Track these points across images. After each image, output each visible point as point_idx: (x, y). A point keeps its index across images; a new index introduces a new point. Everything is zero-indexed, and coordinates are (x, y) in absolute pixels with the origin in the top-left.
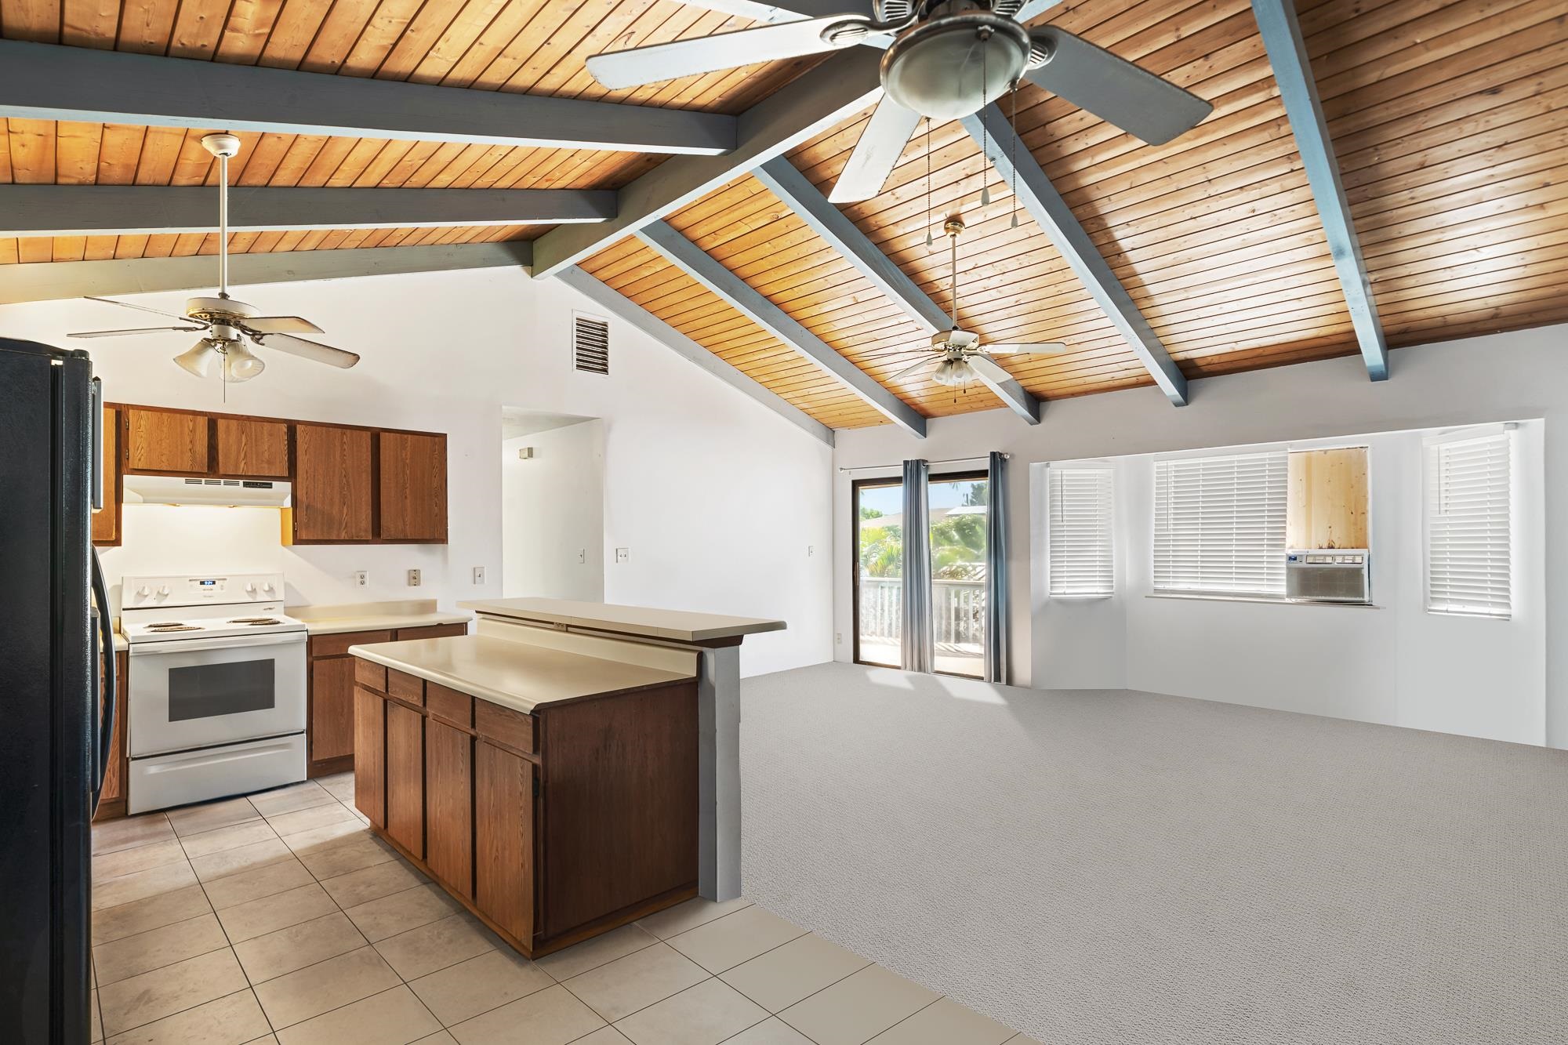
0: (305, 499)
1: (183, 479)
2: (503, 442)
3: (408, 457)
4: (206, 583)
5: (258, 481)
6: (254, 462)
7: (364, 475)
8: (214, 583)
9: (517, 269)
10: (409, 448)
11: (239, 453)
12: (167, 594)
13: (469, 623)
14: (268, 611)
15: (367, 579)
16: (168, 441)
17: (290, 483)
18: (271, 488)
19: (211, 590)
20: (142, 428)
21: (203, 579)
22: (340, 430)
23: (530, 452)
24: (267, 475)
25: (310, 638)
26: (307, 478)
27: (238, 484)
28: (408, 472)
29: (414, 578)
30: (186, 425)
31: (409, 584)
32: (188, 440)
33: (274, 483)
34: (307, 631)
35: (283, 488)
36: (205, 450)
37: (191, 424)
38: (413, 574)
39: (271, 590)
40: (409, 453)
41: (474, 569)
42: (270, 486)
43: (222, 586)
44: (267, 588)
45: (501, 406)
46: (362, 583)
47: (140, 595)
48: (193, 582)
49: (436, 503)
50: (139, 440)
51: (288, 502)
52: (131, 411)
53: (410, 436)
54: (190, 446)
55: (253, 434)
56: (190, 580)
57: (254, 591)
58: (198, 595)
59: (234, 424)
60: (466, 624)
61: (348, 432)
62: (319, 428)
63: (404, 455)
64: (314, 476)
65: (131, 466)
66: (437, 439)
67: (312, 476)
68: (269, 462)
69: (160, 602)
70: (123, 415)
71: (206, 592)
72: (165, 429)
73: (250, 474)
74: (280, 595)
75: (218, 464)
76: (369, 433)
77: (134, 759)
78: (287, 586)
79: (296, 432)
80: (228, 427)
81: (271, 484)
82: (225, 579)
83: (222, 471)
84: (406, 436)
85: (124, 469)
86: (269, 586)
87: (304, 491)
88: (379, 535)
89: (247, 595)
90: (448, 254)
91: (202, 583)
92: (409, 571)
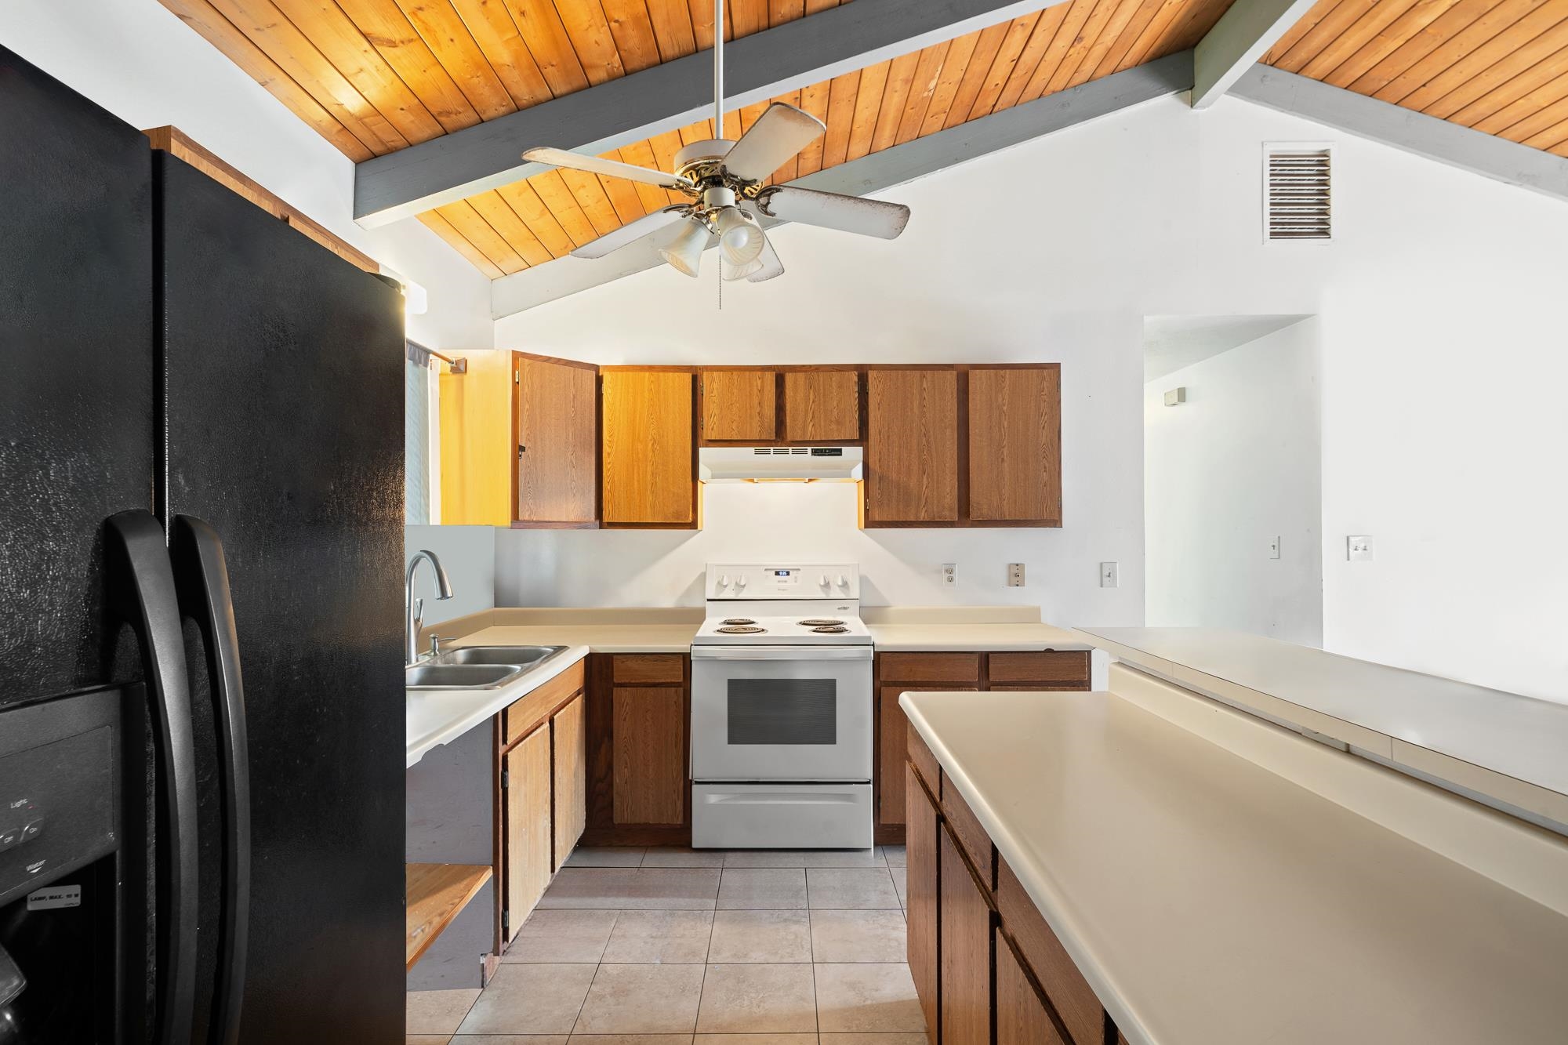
0: (877, 468)
1: (752, 449)
2: (1146, 385)
3: (1006, 401)
4: (781, 573)
5: (828, 448)
6: (822, 424)
7: (948, 432)
8: (788, 574)
9: (1168, 100)
10: (1007, 388)
11: (806, 411)
12: (745, 585)
13: (1093, 653)
14: (843, 611)
15: (956, 575)
16: (738, 405)
17: (862, 448)
18: (841, 455)
19: (786, 582)
20: (715, 392)
21: (778, 568)
22: (918, 373)
23: (1182, 395)
24: (836, 439)
25: (877, 655)
26: (880, 441)
27: (805, 452)
28: (1006, 424)
29: (1016, 575)
30: (755, 383)
31: (1010, 585)
32: (756, 402)
33: (844, 449)
34: (873, 645)
35: (853, 455)
36: (773, 412)
37: (759, 382)
38: (1014, 570)
39: (845, 585)
40: (1007, 397)
41: (1101, 564)
42: (839, 453)
43: (796, 578)
44: (840, 583)
45: (1143, 317)
46: (951, 580)
47: (721, 585)
48: (769, 572)
49: (1045, 467)
50: (712, 406)
51: (858, 472)
52: (705, 373)
53: (1008, 371)
54: (758, 410)
55: (822, 388)
56: (766, 570)
57: (827, 585)
58: (772, 587)
59: (801, 376)
60: (1089, 652)
61: (929, 374)
62: (894, 373)
63: (1000, 400)
64: (888, 437)
65: (705, 437)
66: (1045, 371)
67: (886, 437)
68: (838, 423)
69: (738, 594)
70: (699, 379)
71: (781, 584)
72: (735, 391)
73: (818, 439)
74: (855, 592)
75: (786, 428)
76: (955, 373)
77: (697, 783)
78: (864, 581)
79: (867, 381)
80: (795, 383)
81: (840, 450)
82: (799, 570)
83: (789, 438)
84: (1002, 372)
85: (700, 442)
86: (843, 580)
87: (877, 457)
88: (968, 514)
89: (819, 589)
90: (1063, 105)
91: (777, 573)
92: (1010, 566)
